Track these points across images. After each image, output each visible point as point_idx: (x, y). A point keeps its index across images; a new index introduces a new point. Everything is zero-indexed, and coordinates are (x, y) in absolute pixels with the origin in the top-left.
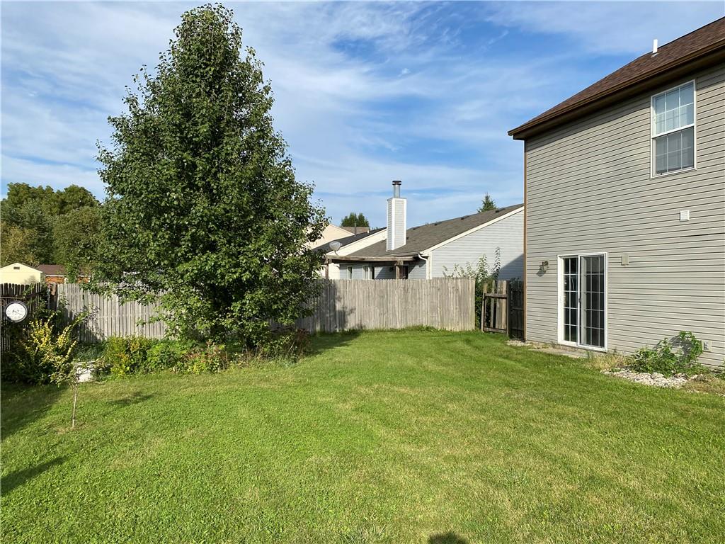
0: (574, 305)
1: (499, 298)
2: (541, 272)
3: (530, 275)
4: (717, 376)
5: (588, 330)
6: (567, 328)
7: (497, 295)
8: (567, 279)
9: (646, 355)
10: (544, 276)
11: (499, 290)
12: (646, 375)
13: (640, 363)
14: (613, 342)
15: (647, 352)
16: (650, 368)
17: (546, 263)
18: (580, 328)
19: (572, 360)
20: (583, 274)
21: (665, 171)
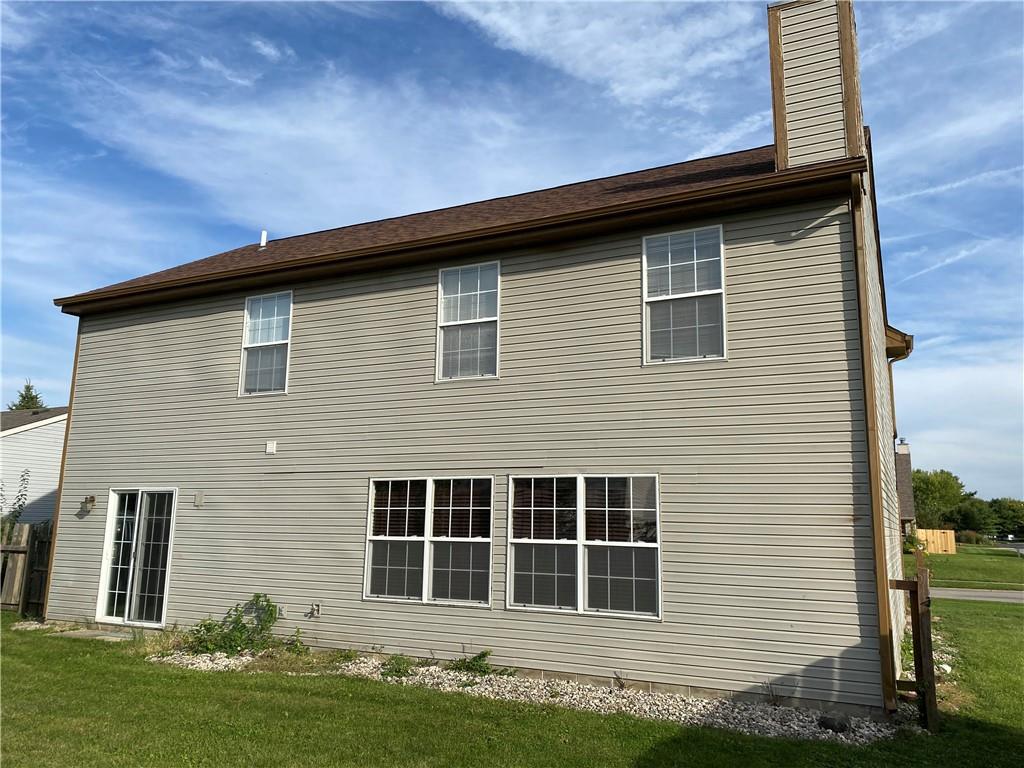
0: (126, 561)
1: (14, 552)
2: (83, 513)
3: (66, 518)
4: (289, 650)
5: (142, 598)
6: (112, 597)
7: (10, 548)
8: (120, 522)
9: (209, 628)
10: (87, 518)
11: (14, 539)
12: (205, 657)
13: (201, 641)
14: (173, 613)
15: (210, 624)
16: (211, 646)
17: (92, 499)
18: (131, 596)
19: (109, 645)
20: (143, 517)
21: (255, 391)
